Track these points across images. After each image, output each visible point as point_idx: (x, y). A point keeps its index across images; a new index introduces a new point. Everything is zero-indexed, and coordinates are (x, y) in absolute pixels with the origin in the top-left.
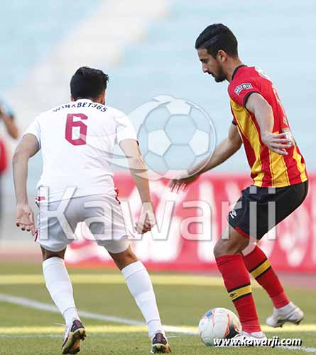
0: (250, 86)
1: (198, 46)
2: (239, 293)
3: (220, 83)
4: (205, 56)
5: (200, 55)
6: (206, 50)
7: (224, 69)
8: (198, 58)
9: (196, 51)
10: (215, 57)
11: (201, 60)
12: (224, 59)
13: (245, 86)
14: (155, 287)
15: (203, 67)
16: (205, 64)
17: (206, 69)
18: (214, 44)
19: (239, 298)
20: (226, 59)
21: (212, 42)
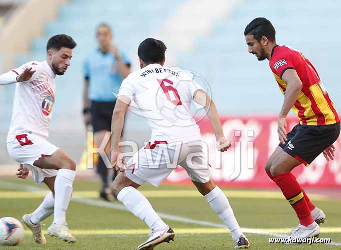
0: (285, 63)
1: (246, 33)
2: (296, 200)
3: (262, 61)
4: (251, 40)
5: (247, 40)
6: (252, 36)
7: (265, 51)
8: (246, 43)
9: (245, 37)
10: (259, 42)
11: (248, 44)
12: (266, 43)
13: (280, 63)
14: (230, 199)
15: (250, 49)
16: (251, 47)
17: (252, 51)
18: (259, 32)
19: (297, 202)
20: (268, 43)
21: (258, 31)
